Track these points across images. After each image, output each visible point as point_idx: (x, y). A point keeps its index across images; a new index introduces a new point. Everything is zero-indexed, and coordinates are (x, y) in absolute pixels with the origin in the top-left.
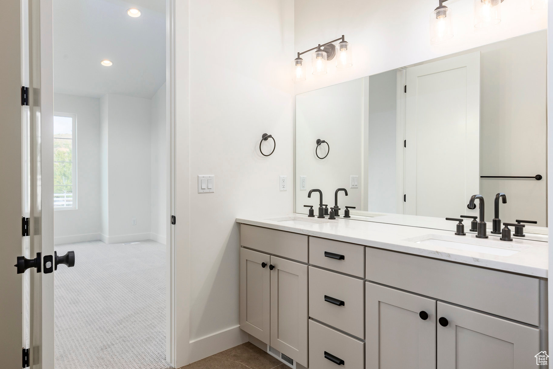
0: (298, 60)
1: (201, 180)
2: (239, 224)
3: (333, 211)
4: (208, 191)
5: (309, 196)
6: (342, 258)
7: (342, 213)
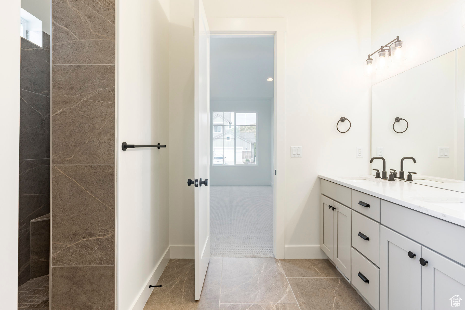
0: (369, 60)
1: (293, 149)
2: (321, 179)
3: (392, 174)
4: (298, 156)
5: (371, 162)
6: (368, 206)
7: (406, 177)
